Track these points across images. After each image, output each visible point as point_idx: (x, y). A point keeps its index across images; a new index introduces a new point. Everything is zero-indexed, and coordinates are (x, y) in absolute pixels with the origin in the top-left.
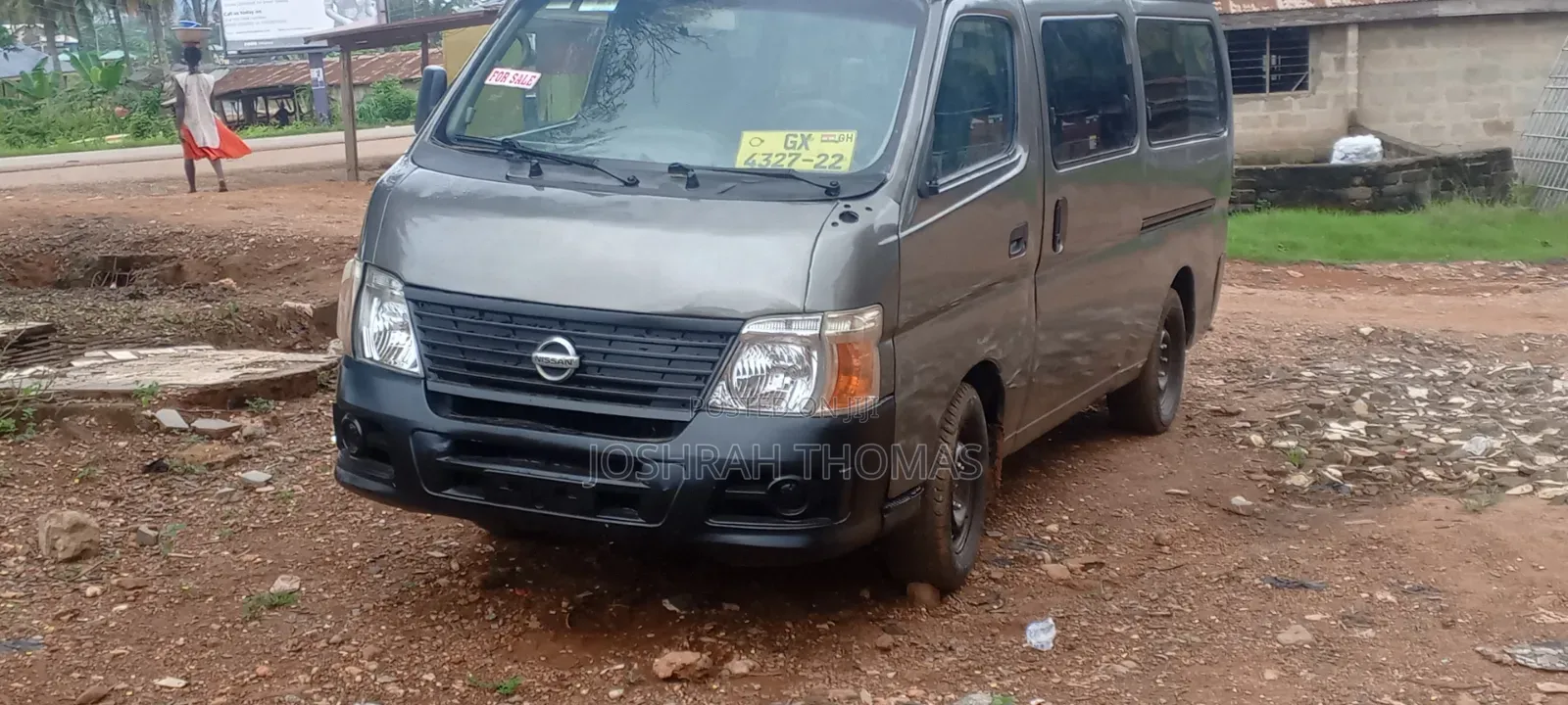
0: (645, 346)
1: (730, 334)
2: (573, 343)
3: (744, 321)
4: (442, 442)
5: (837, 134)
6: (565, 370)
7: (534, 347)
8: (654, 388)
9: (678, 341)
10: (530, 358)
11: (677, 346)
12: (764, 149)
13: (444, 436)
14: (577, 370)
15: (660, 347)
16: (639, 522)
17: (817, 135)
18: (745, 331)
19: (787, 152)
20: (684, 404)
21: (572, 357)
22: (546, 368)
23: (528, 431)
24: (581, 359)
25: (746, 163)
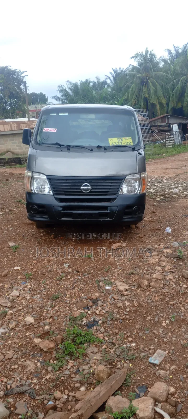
0: (105, 183)
1: (122, 179)
2: (90, 184)
3: (126, 176)
4: (61, 208)
5: (128, 138)
6: (89, 190)
7: (81, 186)
8: (108, 192)
9: (112, 182)
10: (80, 188)
11: (112, 183)
12: (114, 141)
13: (61, 207)
14: (91, 190)
15: (108, 183)
16: (108, 219)
17: (123, 138)
18: (126, 178)
19: (119, 142)
20: (115, 194)
21: (90, 187)
22: (84, 190)
23: (80, 204)
24: (92, 187)
25: (112, 144)
